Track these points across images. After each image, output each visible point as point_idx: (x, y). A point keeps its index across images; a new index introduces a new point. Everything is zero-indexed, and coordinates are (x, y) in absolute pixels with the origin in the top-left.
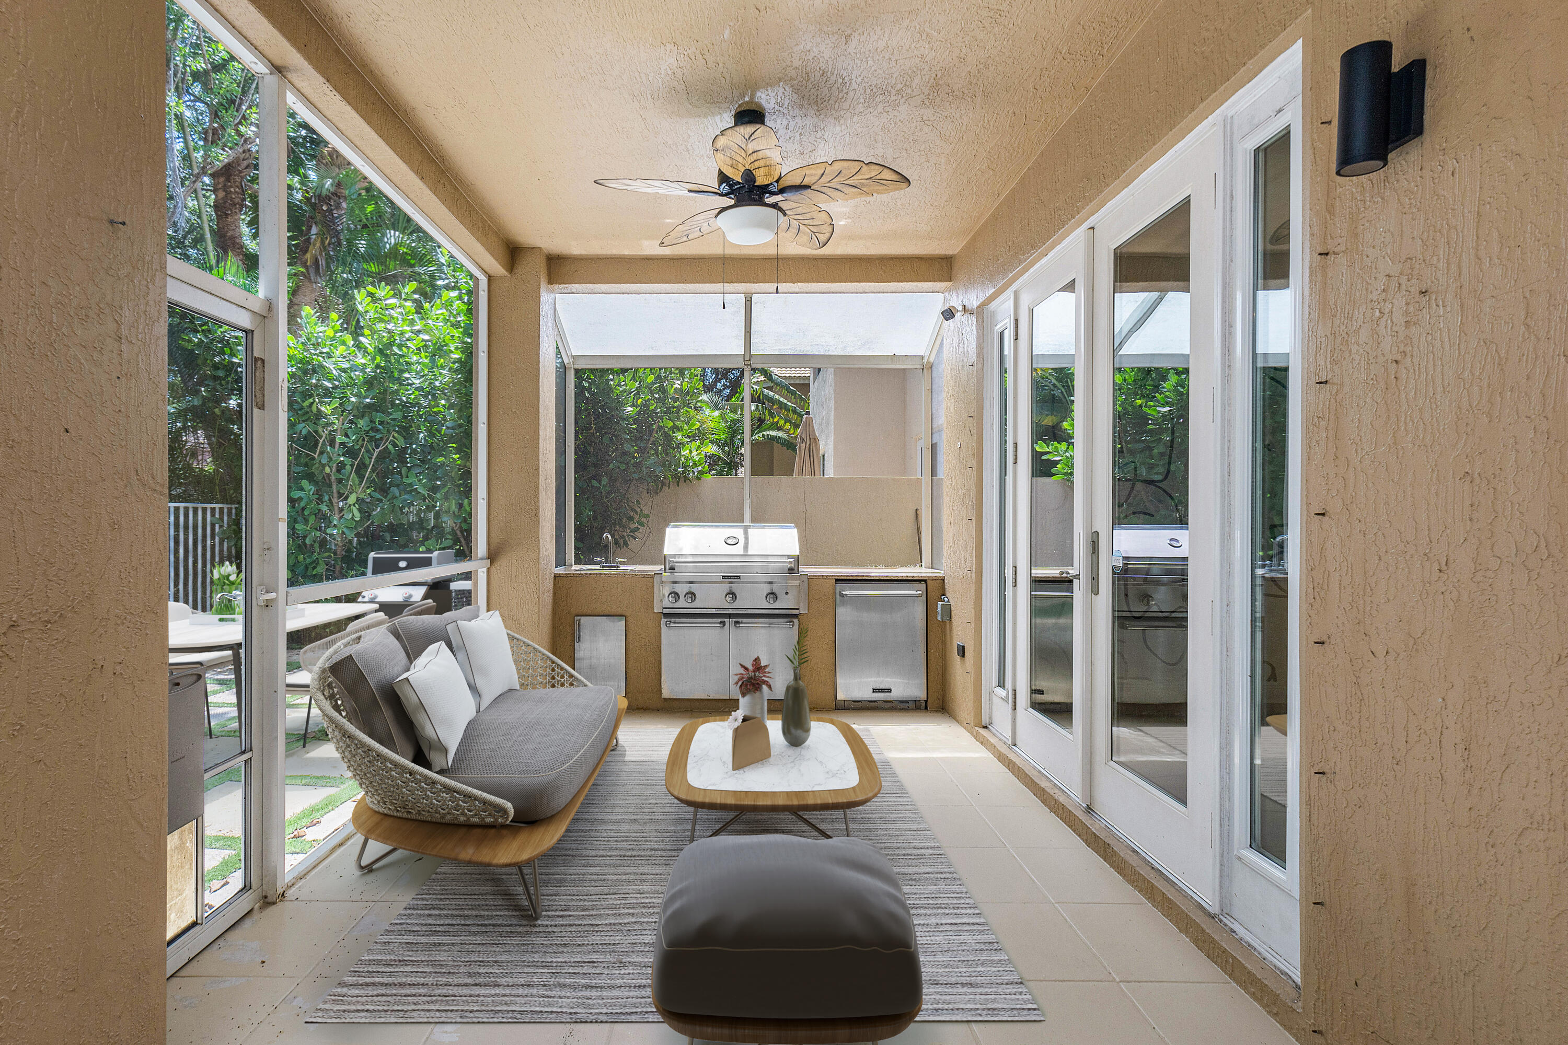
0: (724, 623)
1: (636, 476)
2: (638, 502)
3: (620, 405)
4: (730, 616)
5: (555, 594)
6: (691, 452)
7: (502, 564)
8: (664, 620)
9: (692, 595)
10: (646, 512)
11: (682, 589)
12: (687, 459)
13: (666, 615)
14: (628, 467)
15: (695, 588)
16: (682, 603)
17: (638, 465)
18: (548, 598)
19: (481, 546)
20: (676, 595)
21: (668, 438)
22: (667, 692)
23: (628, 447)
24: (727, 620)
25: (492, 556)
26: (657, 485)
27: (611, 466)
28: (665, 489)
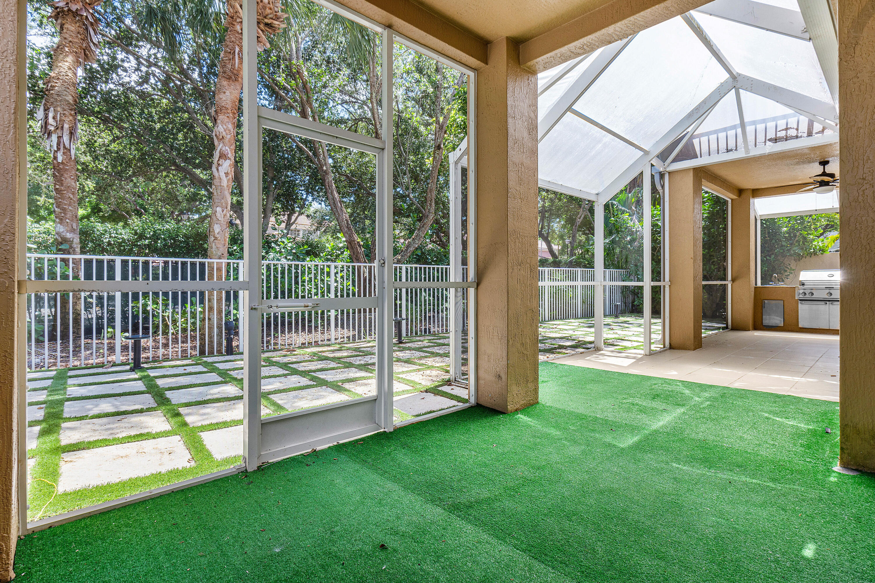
0: (826, 303)
1: (788, 254)
2: (790, 265)
3: (780, 227)
4: (829, 301)
5: (755, 293)
6: (818, 243)
7: (737, 283)
8: (799, 302)
9: (812, 294)
10: (793, 268)
11: (807, 292)
12: (816, 246)
13: (800, 300)
14: (784, 252)
15: (813, 291)
16: (807, 296)
17: (789, 250)
18: (753, 293)
19: (730, 278)
20: (805, 294)
21: (805, 238)
22: (800, 326)
23: (784, 244)
24: (828, 302)
25: (733, 280)
26: (799, 258)
27: (776, 251)
28: (804, 259)
